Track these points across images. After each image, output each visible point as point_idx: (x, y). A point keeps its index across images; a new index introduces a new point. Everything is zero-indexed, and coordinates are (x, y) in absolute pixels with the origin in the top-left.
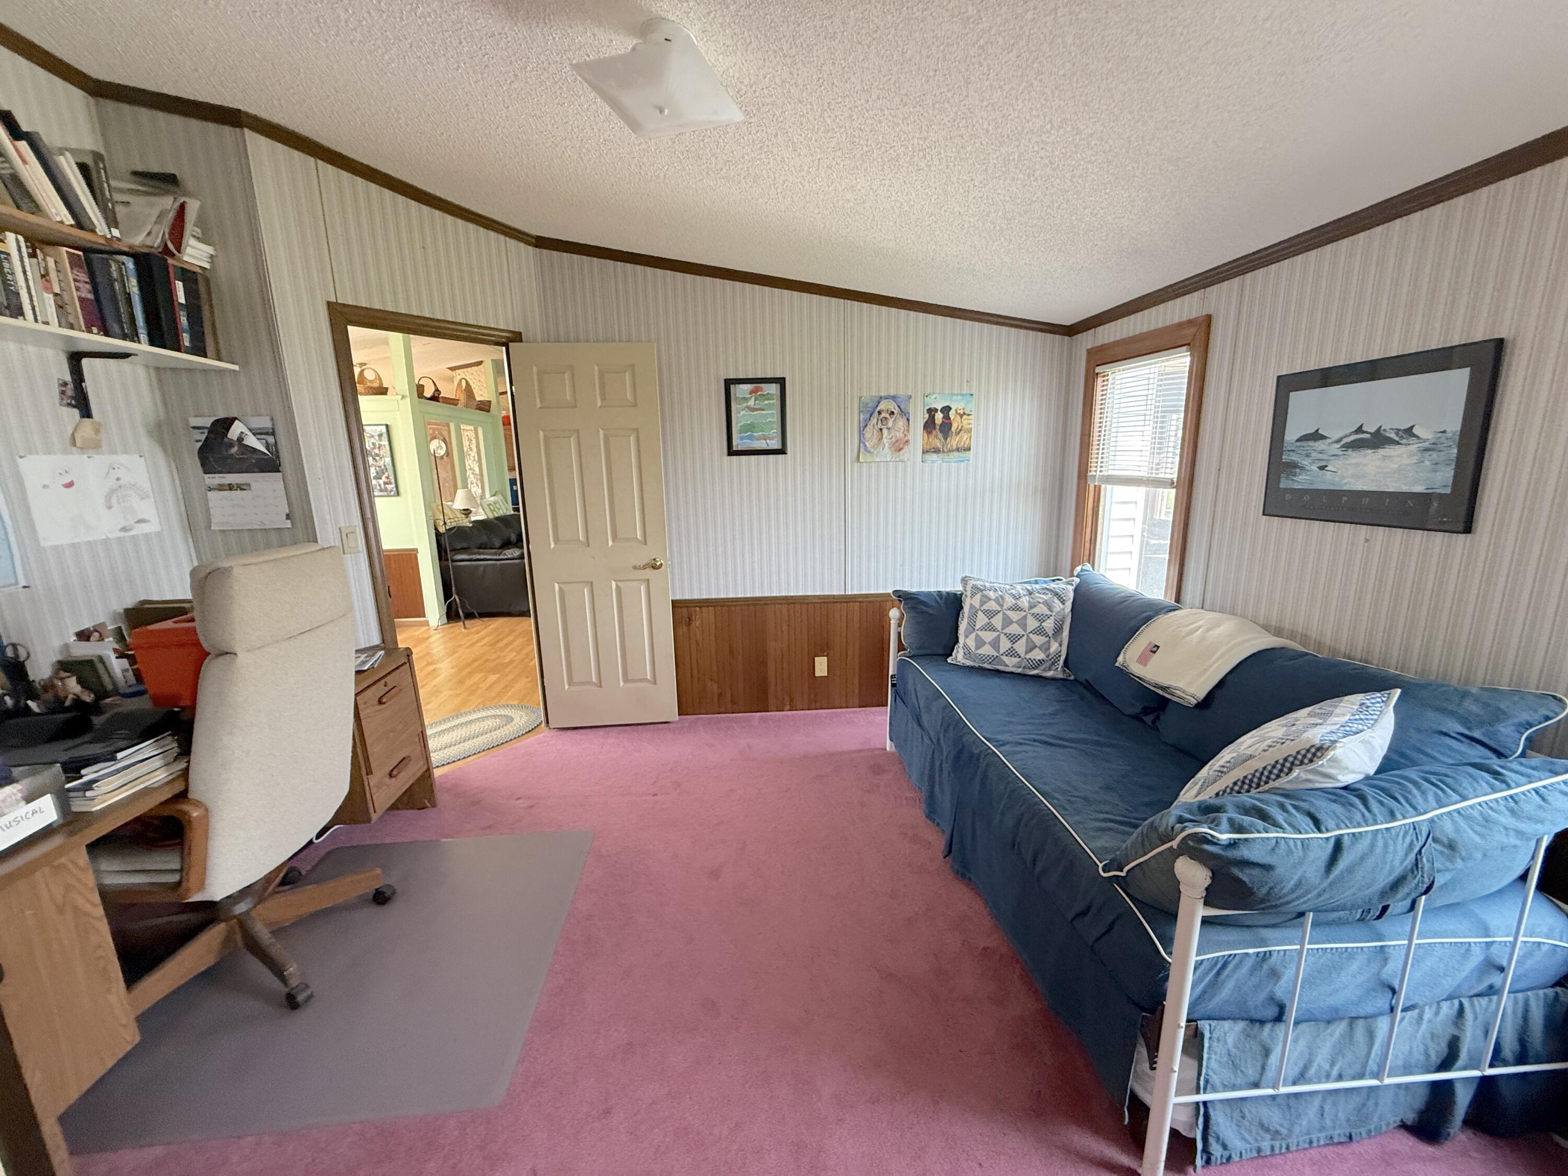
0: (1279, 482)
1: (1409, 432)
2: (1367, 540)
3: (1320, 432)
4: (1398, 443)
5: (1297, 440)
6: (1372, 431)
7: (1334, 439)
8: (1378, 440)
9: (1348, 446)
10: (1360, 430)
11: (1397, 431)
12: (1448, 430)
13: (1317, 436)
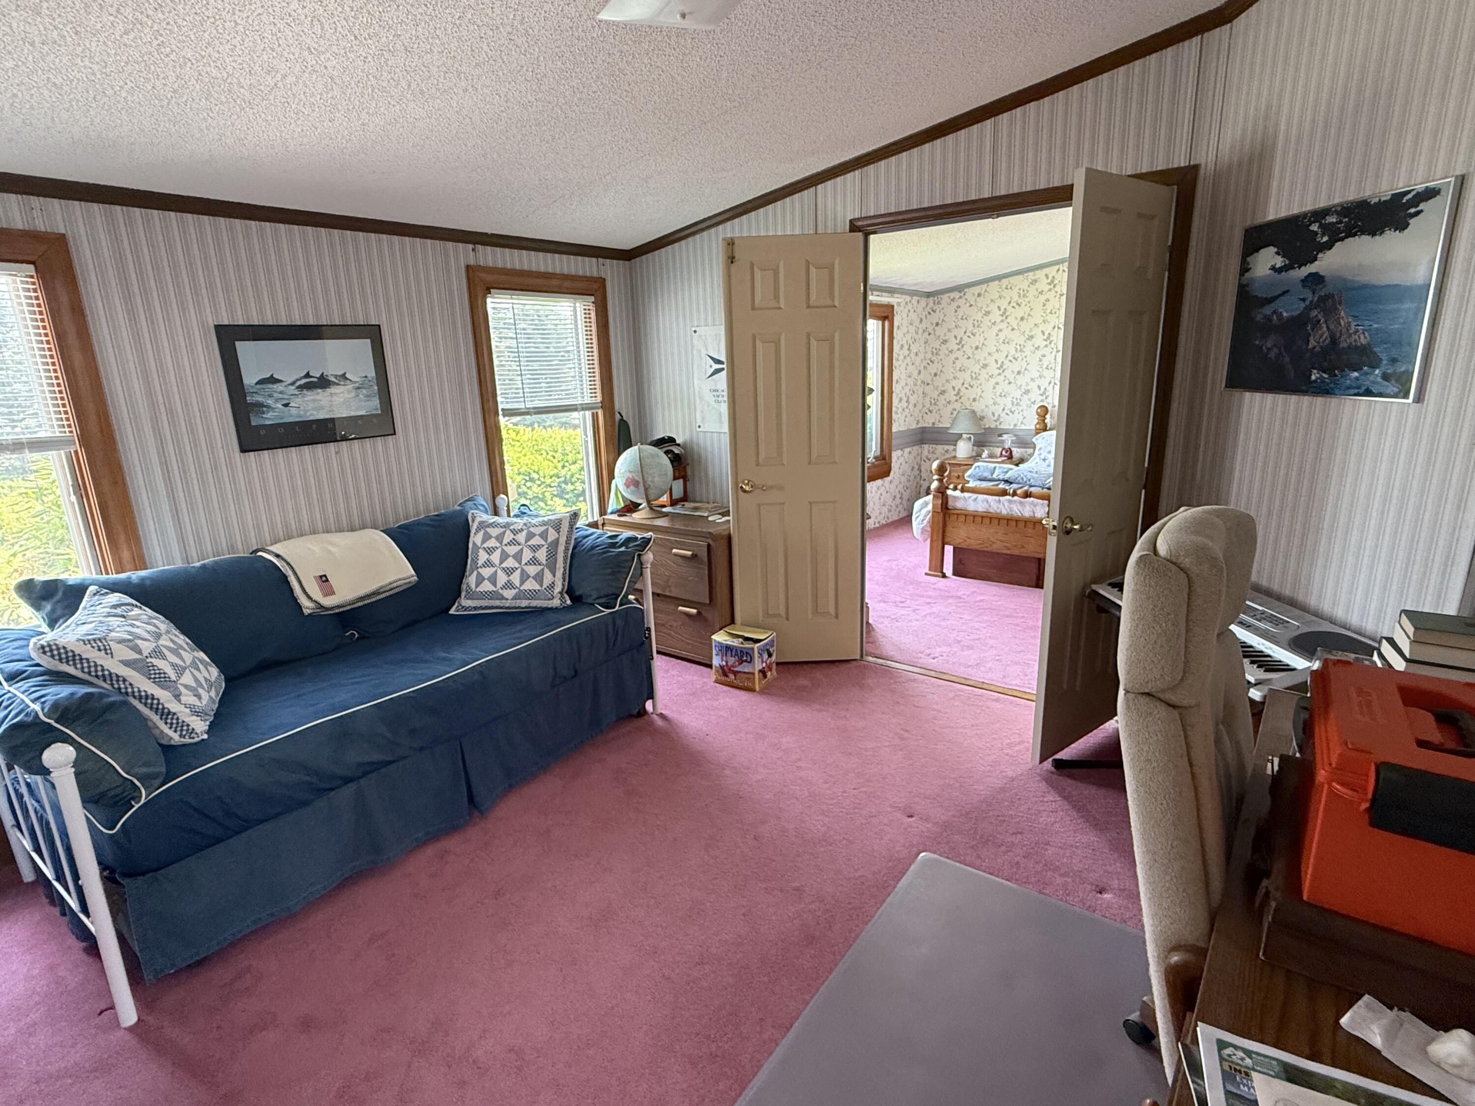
0: (250, 421)
1: (344, 376)
2: (337, 453)
3: (275, 376)
4: (338, 384)
5: (257, 383)
6: (318, 376)
7: (290, 381)
8: (323, 383)
9: (301, 387)
10: (308, 375)
11: (336, 376)
12: (369, 375)
13: (272, 380)
